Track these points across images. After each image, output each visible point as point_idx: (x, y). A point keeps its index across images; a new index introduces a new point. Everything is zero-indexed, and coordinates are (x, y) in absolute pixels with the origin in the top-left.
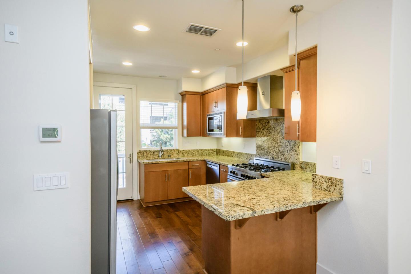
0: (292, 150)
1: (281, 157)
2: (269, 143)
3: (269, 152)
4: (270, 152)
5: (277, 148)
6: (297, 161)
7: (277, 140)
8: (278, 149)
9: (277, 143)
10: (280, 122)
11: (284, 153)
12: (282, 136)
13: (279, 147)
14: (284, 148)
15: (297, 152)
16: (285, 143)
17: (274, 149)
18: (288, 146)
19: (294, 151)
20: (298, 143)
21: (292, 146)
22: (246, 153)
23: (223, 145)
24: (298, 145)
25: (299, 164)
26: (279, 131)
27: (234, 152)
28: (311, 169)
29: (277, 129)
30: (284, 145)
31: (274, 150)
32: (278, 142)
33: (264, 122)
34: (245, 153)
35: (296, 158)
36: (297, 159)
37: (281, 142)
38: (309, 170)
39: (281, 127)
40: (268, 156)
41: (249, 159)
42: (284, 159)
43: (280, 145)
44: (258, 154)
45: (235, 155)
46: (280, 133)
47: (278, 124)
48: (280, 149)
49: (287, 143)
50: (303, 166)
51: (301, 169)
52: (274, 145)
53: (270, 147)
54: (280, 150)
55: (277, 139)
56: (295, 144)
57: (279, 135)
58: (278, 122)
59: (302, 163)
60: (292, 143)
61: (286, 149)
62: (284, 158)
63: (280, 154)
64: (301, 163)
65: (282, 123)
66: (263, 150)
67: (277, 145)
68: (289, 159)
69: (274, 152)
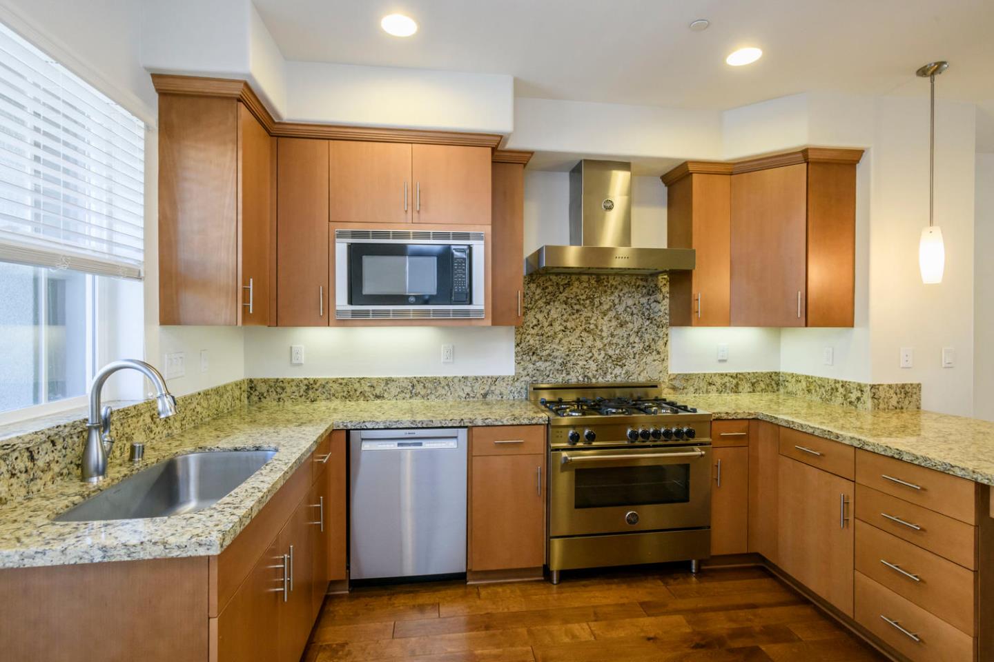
0: (648, 353)
1: (614, 372)
2: (570, 338)
3: (569, 365)
4: (577, 364)
5: (599, 350)
6: (661, 375)
7: (601, 331)
8: (602, 352)
9: (602, 339)
10: (609, 285)
11: (624, 361)
12: (618, 319)
13: (607, 347)
14: (623, 349)
15: (662, 356)
16: (625, 335)
17: (590, 355)
18: (635, 343)
19: (655, 353)
20: (665, 336)
21: (647, 344)
22: (465, 378)
23: (303, 362)
24: (665, 339)
25: (667, 380)
26: (605, 307)
27: (388, 381)
28: (696, 387)
29: (601, 304)
30: (622, 343)
31: (591, 357)
32: (604, 334)
33: (549, 283)
34: (460, 375)
35: (660, 368)
36: (661, 372)
37: (612, 335)
38: (692, 389)
39: (612, 298)
40: (568, 374)
41: (482, 392)
42: (623, 376)
43: (610, 344)
44: (525, 373)
45: (394, 391)
46: (610, 313)
47: (606, 292)
48: (611, 352)
49: (634, 336)
50: (677, 383)
51: (671, 391)
52: (589, 343)
53: (573, 350)
54: (610, 354)
55: (600, 328)
56: (657, 338)
57: (606, 318)
58: (605, 286)
59: (674, 379)
60: (646, 336)
61: (631, 351)
62: (624, 372)
63: (609, 365)
64: (672, 377)
65: (616, 288)
66: (546, 361)
67: (599, 344)
68: (639, 374)
69: (591, 362)
